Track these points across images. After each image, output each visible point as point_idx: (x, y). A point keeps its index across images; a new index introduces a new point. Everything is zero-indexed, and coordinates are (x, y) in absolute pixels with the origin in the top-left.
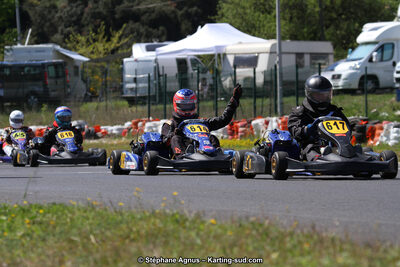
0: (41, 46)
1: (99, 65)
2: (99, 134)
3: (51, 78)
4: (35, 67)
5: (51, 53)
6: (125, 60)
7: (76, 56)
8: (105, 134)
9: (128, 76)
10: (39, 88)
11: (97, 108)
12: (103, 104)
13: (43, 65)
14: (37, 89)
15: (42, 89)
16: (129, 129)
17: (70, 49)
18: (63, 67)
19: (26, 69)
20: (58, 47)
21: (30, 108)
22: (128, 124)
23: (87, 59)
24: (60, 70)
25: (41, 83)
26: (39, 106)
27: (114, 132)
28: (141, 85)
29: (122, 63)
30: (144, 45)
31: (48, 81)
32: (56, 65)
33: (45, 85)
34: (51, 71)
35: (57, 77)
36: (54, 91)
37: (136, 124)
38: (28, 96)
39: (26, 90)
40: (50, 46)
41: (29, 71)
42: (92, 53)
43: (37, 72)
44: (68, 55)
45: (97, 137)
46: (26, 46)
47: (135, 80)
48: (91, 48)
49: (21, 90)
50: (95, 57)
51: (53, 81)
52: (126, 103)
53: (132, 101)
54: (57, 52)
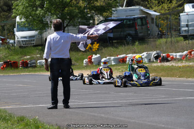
0: (132, 7)
1: (165, 16)
2: (169, 59)
3: (139, 25)
4: (130, 20)
5: (138, 11)
6: (181, 14)
7: (152, 13)
8: (172, 58)
9: (183, 23)
10: (132, 32)
11: (166, 42)
12: (169, 39)
13: (134, 18)
14: (131, 32)
15: (134, 32)
16: (186, 55)
17: (148, 8)
18: (145, 19)
19: (125, 21)
20: (142, 8)
21: (128, 44)
22: (185, 53)
23: (159, 14)
24: (144, 21)
25: (133, 29)
26: (133, 43)
27: (178, 57)
28: (190, 28)
29: (180, 16)
30: (191, 5)
31: (137, 27)
32: (141, 18)
33: (136, 30)
34: (139, 22)
35: (142, 25)
36: (141, 33)
37: (190, 53)
38: (126, 36)
39: (125, 33)
40: (137, 7)
41: (126, 22)
42: (161, 9)
43: (131, 22)
44: (148, 12)
45: (168, 61)
46: (124, 8)
47: (187, 26)
48: (160, 7)
49: (122, 33)
50: (163, 12)
51: (140, 27)
52: (182, 38)
53: (186, 38)
54: (142, 10)
